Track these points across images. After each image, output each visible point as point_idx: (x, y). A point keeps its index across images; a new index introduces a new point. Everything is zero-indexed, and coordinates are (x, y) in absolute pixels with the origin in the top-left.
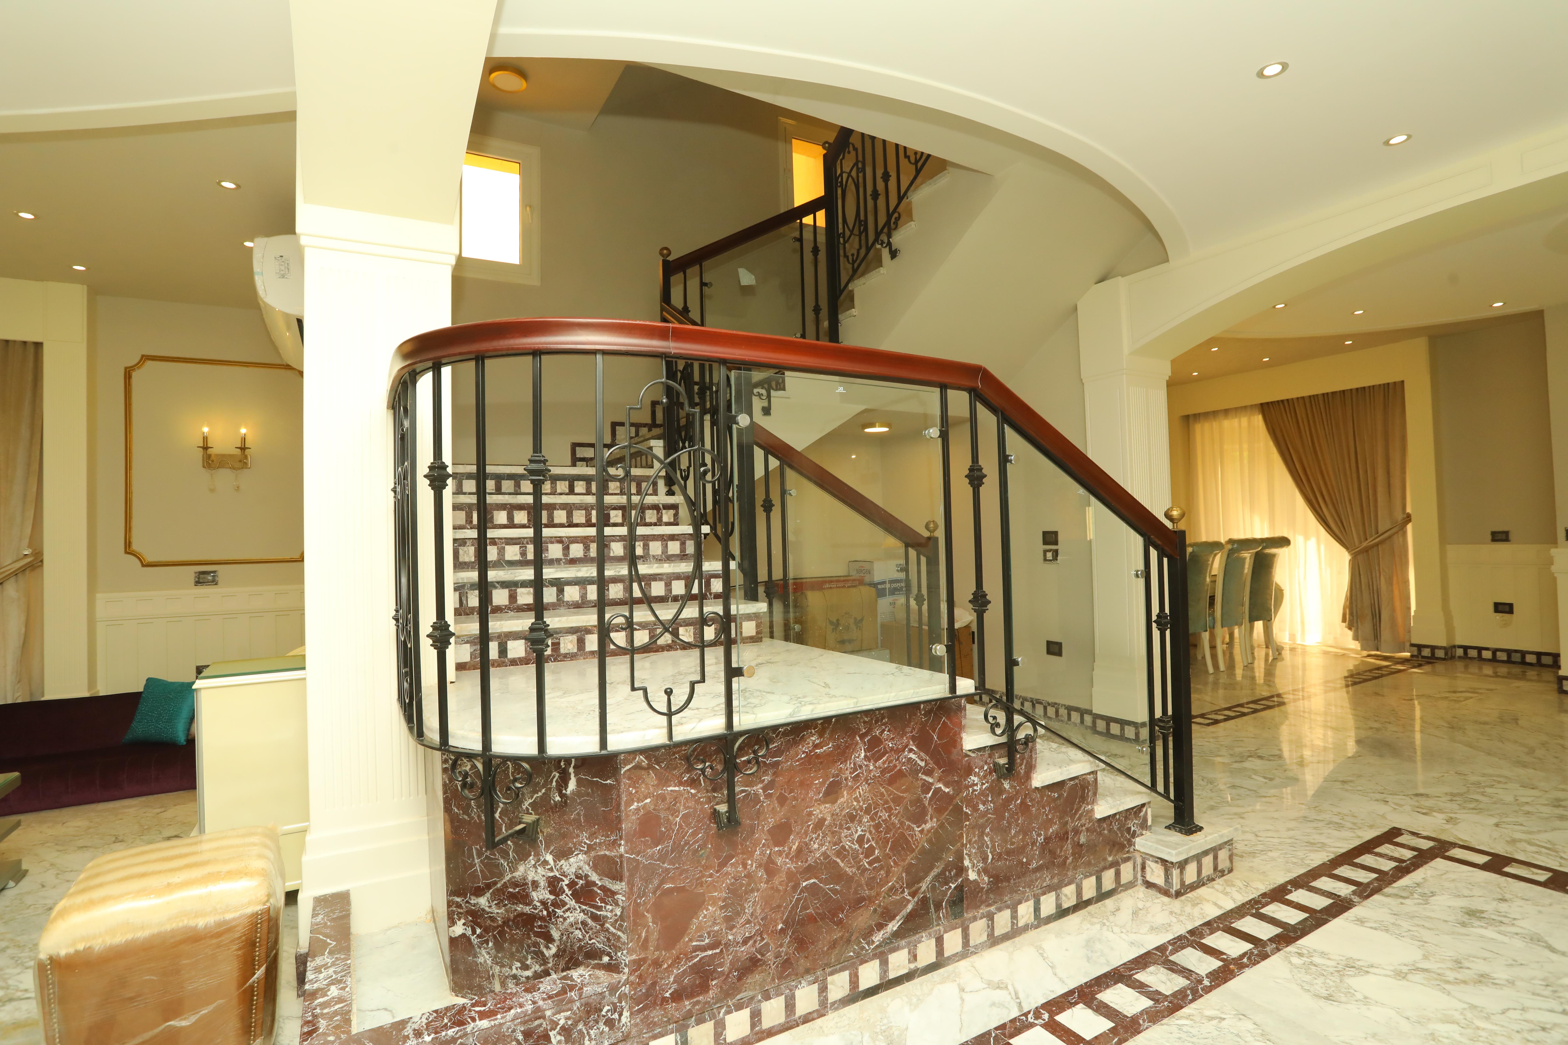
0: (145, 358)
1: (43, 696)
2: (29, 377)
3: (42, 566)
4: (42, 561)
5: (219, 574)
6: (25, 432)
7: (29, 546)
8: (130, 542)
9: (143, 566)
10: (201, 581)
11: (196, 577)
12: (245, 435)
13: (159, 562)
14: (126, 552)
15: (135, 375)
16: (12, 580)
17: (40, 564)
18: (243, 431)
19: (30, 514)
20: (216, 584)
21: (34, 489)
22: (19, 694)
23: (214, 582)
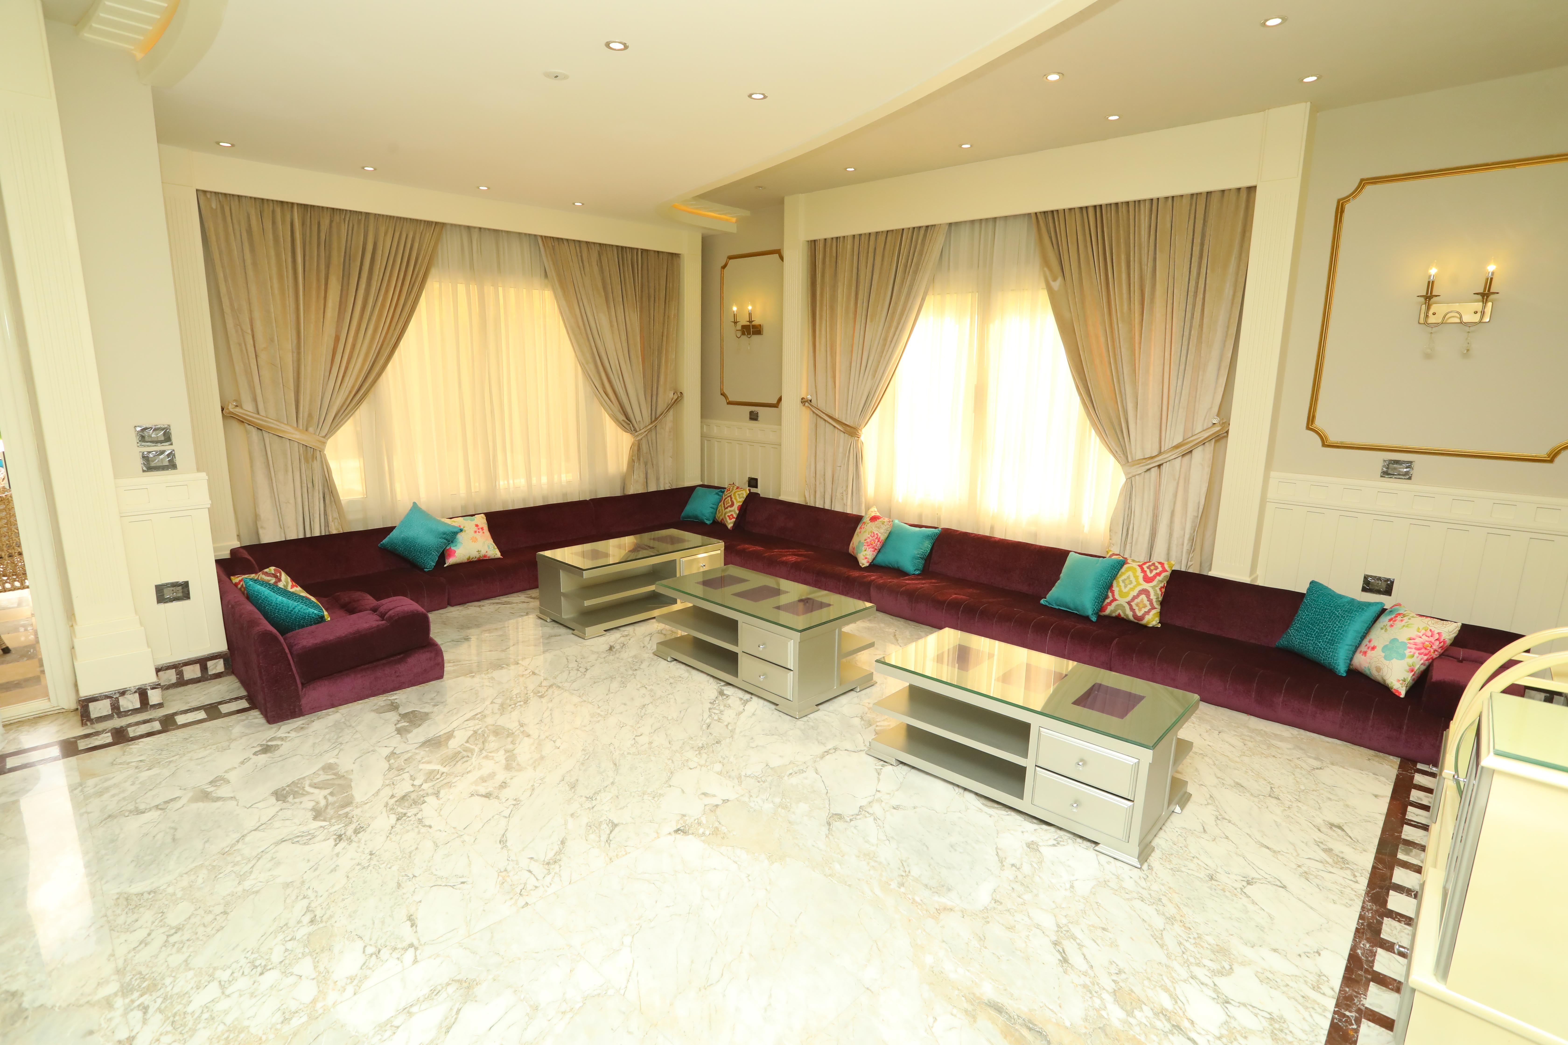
0: (1364, 183)
1: (1210, 570)
2: (1239, 229)
3: (1227, 436)
4: (1227, 432)
5: (1415, 466)
6: (1228, 291)
7: (1218, 415)
8: (1314, 417)
9: (1324, 445)
10: (1390, 472)
11: (1384, 466)
12: (1493, 273)
13: (1342, 443)
14: (1308, 428)
15: (1348, 207)
16: (1200, 448)
17: (1225, 434)
18: (1491, 268)
19: (1223, 381)
20: (1410, 478)
21: (1230, 355)
22: (1192, 563)
23: (1408, 476)
